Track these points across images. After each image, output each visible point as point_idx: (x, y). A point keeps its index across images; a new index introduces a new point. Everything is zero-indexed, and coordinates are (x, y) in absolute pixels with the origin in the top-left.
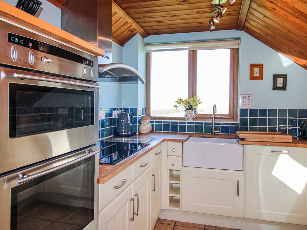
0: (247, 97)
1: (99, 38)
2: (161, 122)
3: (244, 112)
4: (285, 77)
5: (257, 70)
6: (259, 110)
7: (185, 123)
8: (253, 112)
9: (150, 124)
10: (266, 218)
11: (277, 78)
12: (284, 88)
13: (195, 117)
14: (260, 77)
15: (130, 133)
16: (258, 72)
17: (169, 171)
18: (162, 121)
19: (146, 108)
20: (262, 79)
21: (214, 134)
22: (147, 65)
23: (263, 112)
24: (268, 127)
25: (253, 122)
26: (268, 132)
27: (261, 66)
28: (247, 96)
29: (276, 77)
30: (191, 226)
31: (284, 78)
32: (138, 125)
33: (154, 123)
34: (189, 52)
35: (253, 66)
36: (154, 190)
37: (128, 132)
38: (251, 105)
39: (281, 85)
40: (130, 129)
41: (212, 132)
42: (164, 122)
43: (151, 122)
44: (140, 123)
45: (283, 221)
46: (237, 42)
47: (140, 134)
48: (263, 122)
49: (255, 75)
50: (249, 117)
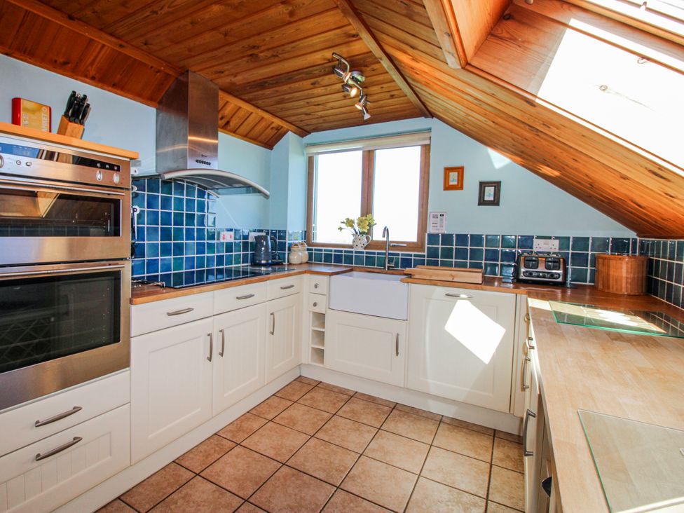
0: (439, 216)
1: (190, 138)
2: (321, 250)
3: (433, 238)
4: (497, 185)
5: (454, 176)
6: (457, 235)
7: (352, 252)
8: (447, 238)
9: (306, 252)
10: (433, 391)
11: (485, 187)
12: (496, 202)
13: (366, 244)
14: (460, 186)
15: (270, 261)
16: (456, 178)
17: (311, 313)
18: (323, 248)
19: (305, 232)
20: (461, 188)
21: (388, 268)
22: (309, 173)
23: (462, 239)
24: (468, 261)
25: (447, 253)
26: (468, 269)
27: (460, 170)
28: (439, 214)
29: (483, 185)
30: (336, 390)
31: (495, 187)
32: (287, 252)
33: (314, 252)
34: (364, 152)
35: (448, 170)
36: (272, 333)
37: (267, 261)
38: (444, 228)
39: (492, 199)
40: (271, 257)
41: (384, 266)
42: (325, 250)
43: (308, 250)
44: (289, 250)
45: (461, 399)
46: (427, 135)
47: (290, 264)
48: (461, 254)
49: (451, 183)
50: (440, 246)
